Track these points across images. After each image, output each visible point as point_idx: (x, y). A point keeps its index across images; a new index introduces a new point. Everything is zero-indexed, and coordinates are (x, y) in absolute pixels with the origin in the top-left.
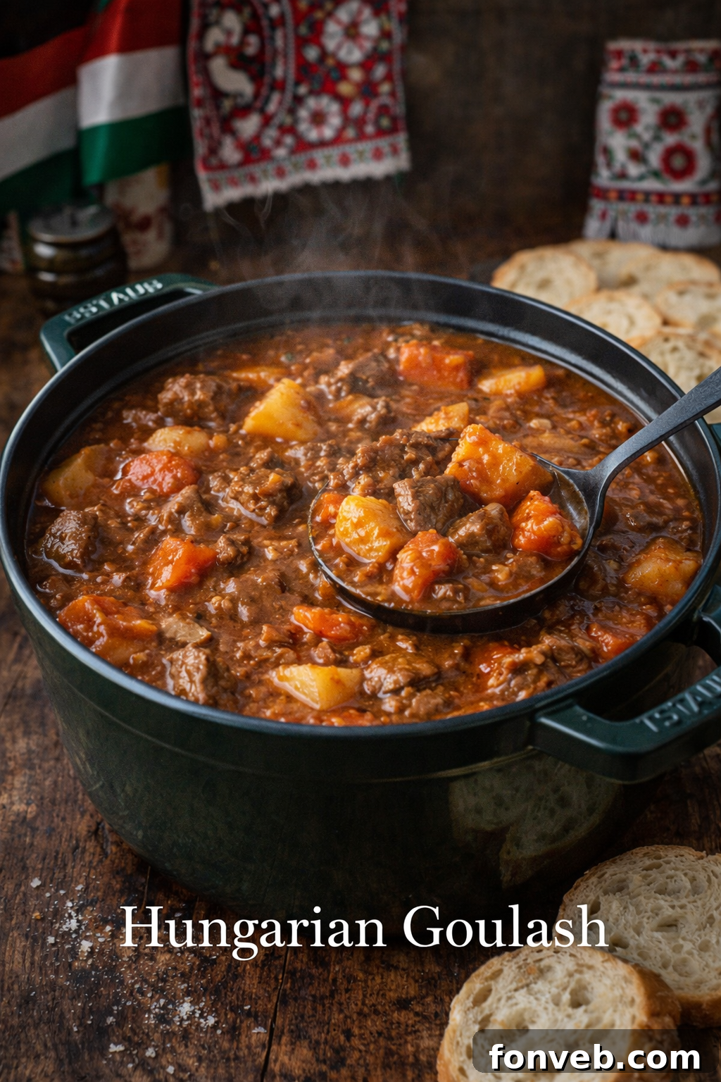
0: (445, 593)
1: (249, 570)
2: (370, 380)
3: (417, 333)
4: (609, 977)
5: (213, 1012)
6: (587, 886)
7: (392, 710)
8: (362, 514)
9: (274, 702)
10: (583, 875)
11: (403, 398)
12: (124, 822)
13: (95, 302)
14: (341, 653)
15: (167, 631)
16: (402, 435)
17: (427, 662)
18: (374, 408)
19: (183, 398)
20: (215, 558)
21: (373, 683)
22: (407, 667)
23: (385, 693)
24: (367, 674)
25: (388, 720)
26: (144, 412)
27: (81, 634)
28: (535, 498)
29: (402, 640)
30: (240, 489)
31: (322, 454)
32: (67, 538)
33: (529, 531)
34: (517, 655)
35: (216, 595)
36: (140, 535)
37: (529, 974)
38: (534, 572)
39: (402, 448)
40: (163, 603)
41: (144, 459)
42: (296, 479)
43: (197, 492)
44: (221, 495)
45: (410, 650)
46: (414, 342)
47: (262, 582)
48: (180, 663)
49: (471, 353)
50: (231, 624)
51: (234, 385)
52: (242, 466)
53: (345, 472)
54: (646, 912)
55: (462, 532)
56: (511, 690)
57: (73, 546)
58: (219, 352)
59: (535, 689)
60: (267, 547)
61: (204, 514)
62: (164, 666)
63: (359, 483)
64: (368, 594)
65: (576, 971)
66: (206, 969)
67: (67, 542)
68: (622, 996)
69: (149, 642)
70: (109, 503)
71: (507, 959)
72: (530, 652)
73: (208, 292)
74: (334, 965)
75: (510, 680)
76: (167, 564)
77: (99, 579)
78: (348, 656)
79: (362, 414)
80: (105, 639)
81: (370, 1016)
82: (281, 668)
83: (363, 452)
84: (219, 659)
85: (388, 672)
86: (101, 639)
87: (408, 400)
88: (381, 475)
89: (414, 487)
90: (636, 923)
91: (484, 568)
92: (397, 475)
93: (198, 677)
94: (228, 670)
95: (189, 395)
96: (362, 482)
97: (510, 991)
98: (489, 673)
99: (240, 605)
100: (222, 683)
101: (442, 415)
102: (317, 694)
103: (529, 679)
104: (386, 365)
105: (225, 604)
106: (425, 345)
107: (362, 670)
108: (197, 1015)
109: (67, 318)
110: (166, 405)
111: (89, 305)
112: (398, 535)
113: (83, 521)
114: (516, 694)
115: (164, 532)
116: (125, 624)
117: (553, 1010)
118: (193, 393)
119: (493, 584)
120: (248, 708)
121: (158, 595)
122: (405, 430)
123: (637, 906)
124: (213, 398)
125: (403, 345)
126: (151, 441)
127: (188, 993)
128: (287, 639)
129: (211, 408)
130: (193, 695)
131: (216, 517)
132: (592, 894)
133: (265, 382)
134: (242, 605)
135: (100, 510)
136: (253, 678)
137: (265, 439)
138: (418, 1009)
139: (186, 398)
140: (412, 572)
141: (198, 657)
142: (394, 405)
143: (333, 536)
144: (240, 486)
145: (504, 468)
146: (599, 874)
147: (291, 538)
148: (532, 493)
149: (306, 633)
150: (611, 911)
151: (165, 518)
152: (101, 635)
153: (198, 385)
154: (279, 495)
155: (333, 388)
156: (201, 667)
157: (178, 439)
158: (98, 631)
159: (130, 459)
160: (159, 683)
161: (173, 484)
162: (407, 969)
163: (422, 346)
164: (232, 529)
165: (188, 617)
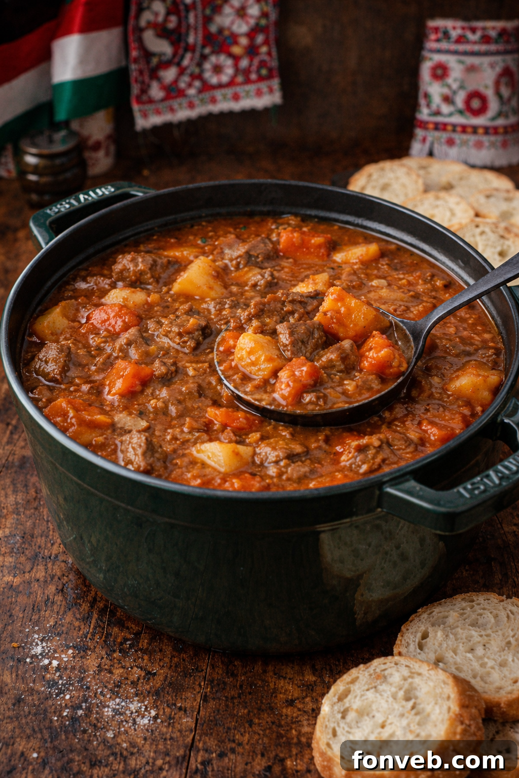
0: (311, 399)
1: (176, 382)
2: (260, 256)
3: (292, 222)
4: (432, 680)
5: (154, 708)
6: (420, 620)
7: (274, 475)
8: (253, 345)
9: (193, 468)
10: (416, 612)
11: (283, 268)
12: (90, 567)
13: (67, 201)
14: (240, 436)
15: (119, 423)
16: (283, 294)
17: (299, 444)
18: (263, 276)
19: (130, 269)
20: (152, 374)
21: (262, 457)
22: (285, 446)
23: (269, 463)
24: (258, 450)
25: (271, 482)
26: (102, 278)
27: (59, 424)
28: (376, 336)
29: (282, 430)
30: (170, 329)
31: (227, 306)
32: (50, 362)
33: (371, 358)
34: (361, 441)
35: (154, 399)
36: (100, 360)
37: (377, 679)
38: (374, 385)
39: (283, 303)
40: (116, 404)
41: (102, 309)
42: (208, 323)
43: (140, 331)
44: (156, 333)
45: (288, 436)
46: (290, 228)
47: (186, 390)
48: (128, 442)
49: (329, 236)
50: (164, 418)
51: (165, 260)
52: (171, 314)
53: (242, 318)
54: (461, 639)
55: (324, 359)
56: (357, 464)
57: (55, 367)
58: (155, 237)
59: (373, 463)
60: (189, 367)
61: (144, 345)
62: (116, 446)
63: (252, 326)
64: (256, 400)
65: (409, 677)
66: (149, 679)
67: (50, 364)
68: (441, 694)
69: (106, 430)
70: (78, 338)
71: (362, 669)
72: (371, 438)
73: (148, 195)
74: (241, 676)
75: (357, 457)
76: (119, 378)
77: (72, 389)
78: (245, 439)
79: (255, 280)
80: (76, 427)
81: (266, 711)
82: (198, 445)
83: (255, 305)
84: (154, 440)
85: (272, 450)
86: (73, 428)
87: (286, 270)
88: (268, 320)
89: (290, 329)
90: (455, 646)
91: (339, 382)
92: (278, 321)
93: (140, 451)
94: (161, 447)
95: (133, 267)
96: (254, 325)
97: (363, 691)
98: (342, 452)
99: (170, 405)
100: (157, 455)
101: (311, 281)
102: (222, 461)
103: (370, 456)
104: (271, 246)
105: (160, 404)
106: (298, 231)
107: (255, 448)
108: (143, 710)
109: (48, 211)
110: (118, 273)
111: (64, 203)
112: (279, 360)
113: (61, 350)
114: (360, 466)
115: (117, 358)
116: (89, 417)
117: (392, 702)
118: (136, 265)
119: (345, 393)
120: (175, 472)
121: (113, 399)
122: (285, 291)
123: (455, 635)
124: (150, 269)
125: (282, 231)
126: (107, 297)
127: (137, 695)
128: (203, 427)
129: (149, 275)
130: (137, 464)
131: (153, 348)
132: (423, 626)
133: (187, 258)
134: (172, 405)
135: (72, 343)
136: (178, 452)
137: (187, 297)
138: (300, 706)
139: (132, 269)
140: (288, 385)
141: (140, 438)
142: (276, 274)
143: (233, 360)
144: (170, 327)
145: (355, 317)
146: (429, 612)
147: (205, 362)
148: (374, 332)
149: (216, 424)
150: (437, 638)
151: (117, 348)
152: (73, 425)
153: (140, 260)
154: (197, 333)
155: (234, 262)
156: (142, 444)
157: (126, 297)
158: (71, 422)
159: (93, 310)
160: (113, 456)
161: (122, 326)
162: (292, 678)
163: (295, 231)
164: (164, 355)
165: (133, 414)
